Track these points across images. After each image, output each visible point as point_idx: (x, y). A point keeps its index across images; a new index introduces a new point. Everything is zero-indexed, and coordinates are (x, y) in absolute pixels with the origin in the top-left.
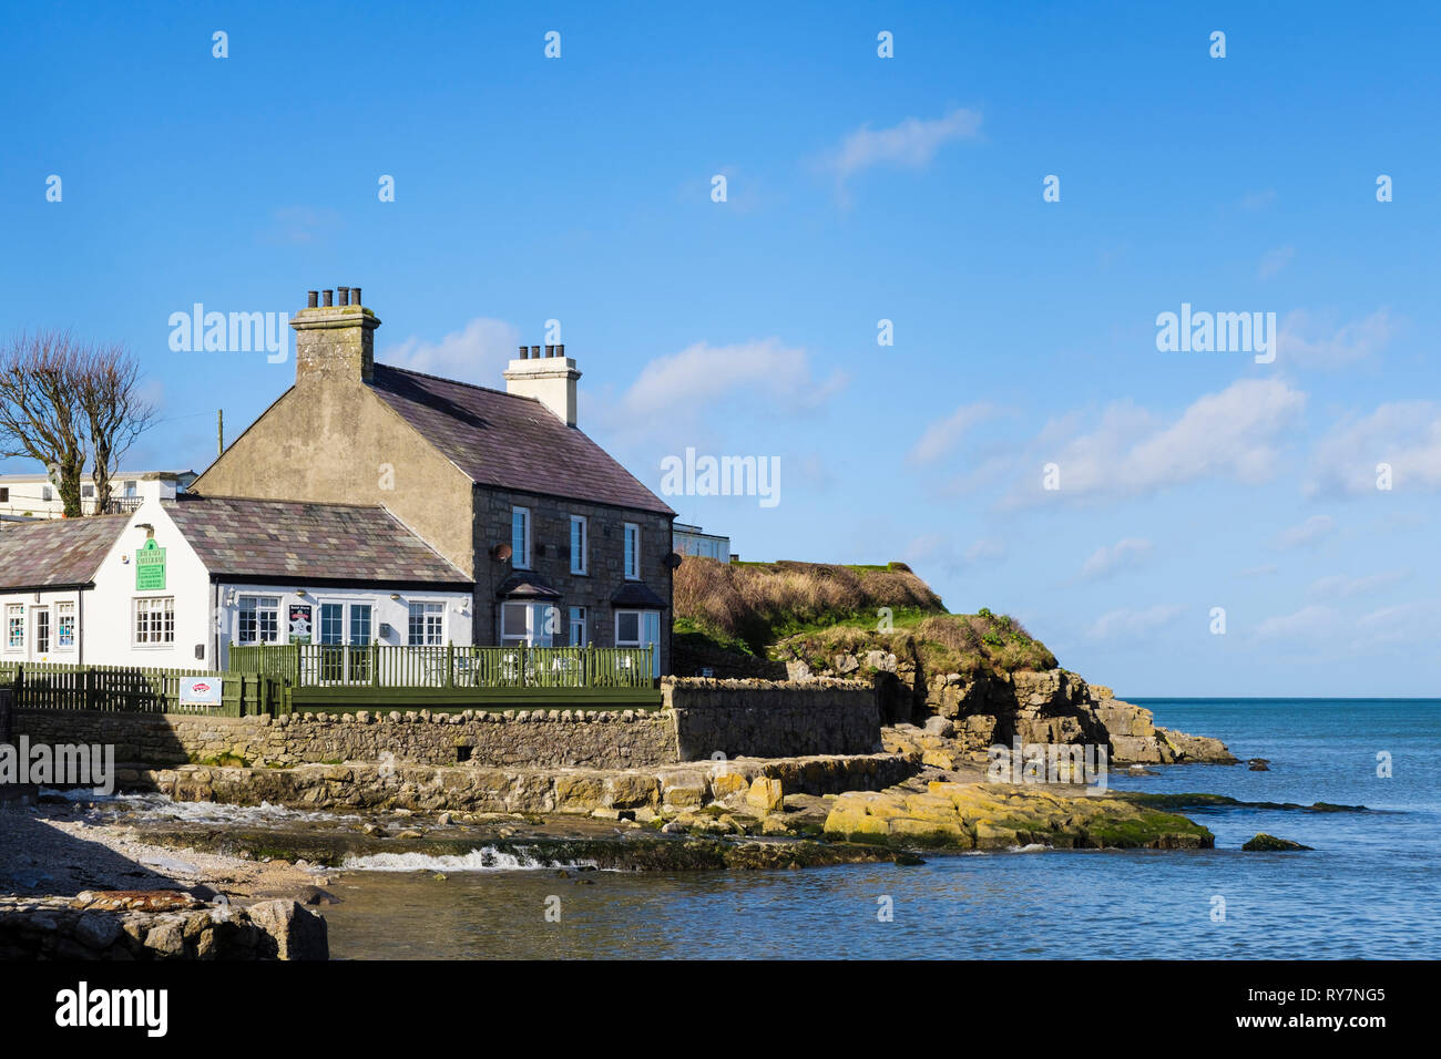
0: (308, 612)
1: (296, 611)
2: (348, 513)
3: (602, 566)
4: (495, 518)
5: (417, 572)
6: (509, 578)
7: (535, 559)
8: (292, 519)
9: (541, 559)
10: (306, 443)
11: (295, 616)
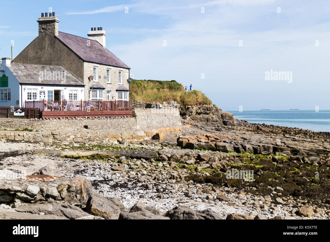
0: (44, 92)
1: (41, 92)
2: (53, 68)
3: (114, 81)
4: (89, 69)
5: (71, 83)
6: (93, 84)
7: (98, 79)
8: (39, 69)
9: (100, 79)
10: (41, 51)
11: (41, 93)
